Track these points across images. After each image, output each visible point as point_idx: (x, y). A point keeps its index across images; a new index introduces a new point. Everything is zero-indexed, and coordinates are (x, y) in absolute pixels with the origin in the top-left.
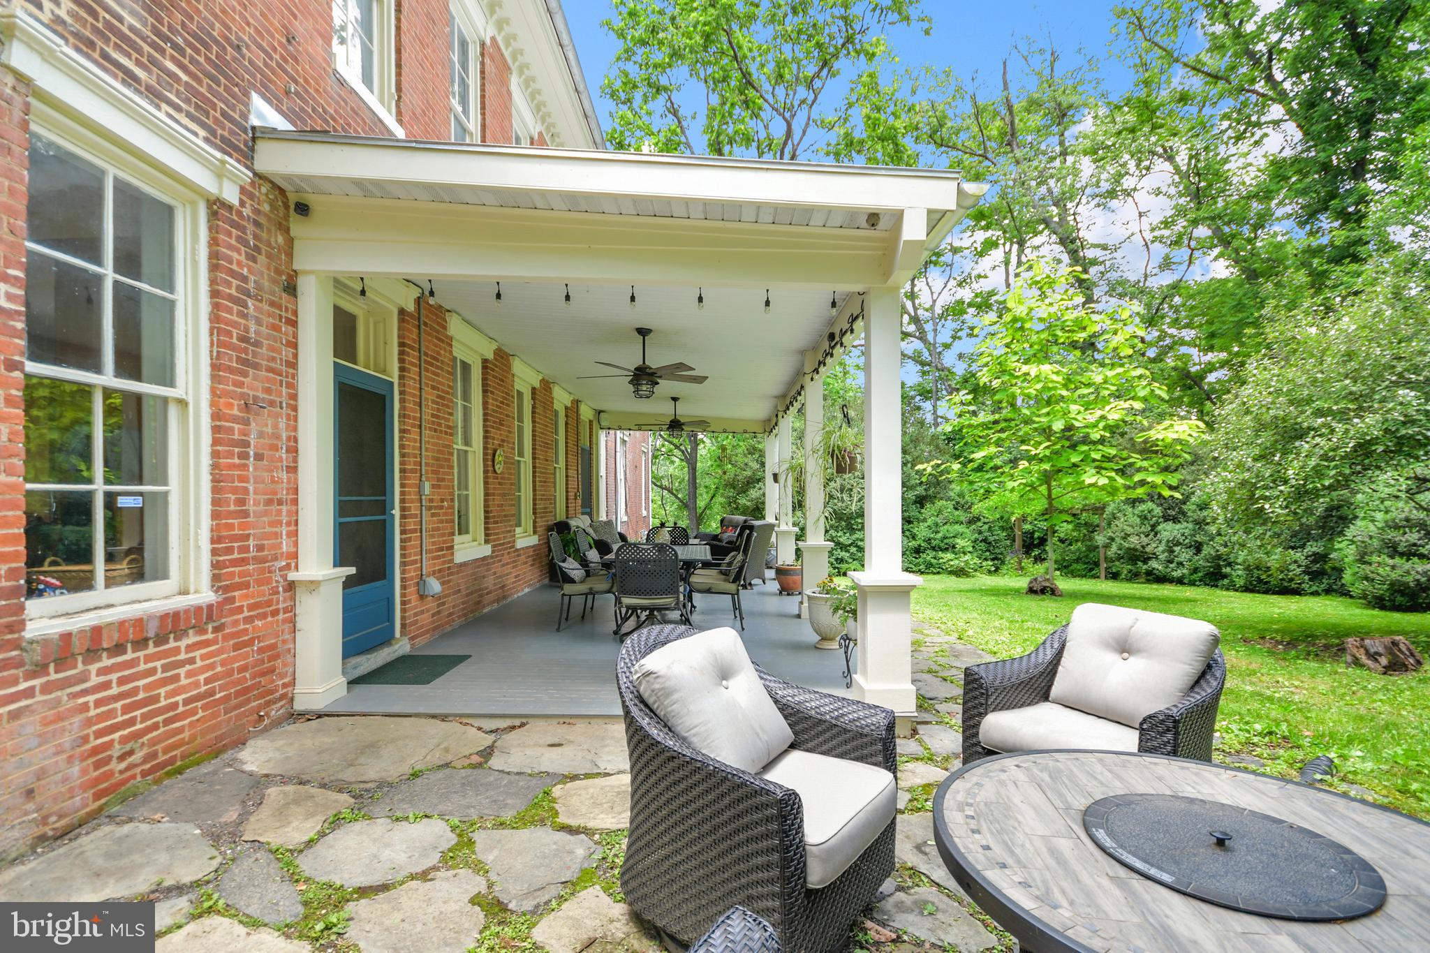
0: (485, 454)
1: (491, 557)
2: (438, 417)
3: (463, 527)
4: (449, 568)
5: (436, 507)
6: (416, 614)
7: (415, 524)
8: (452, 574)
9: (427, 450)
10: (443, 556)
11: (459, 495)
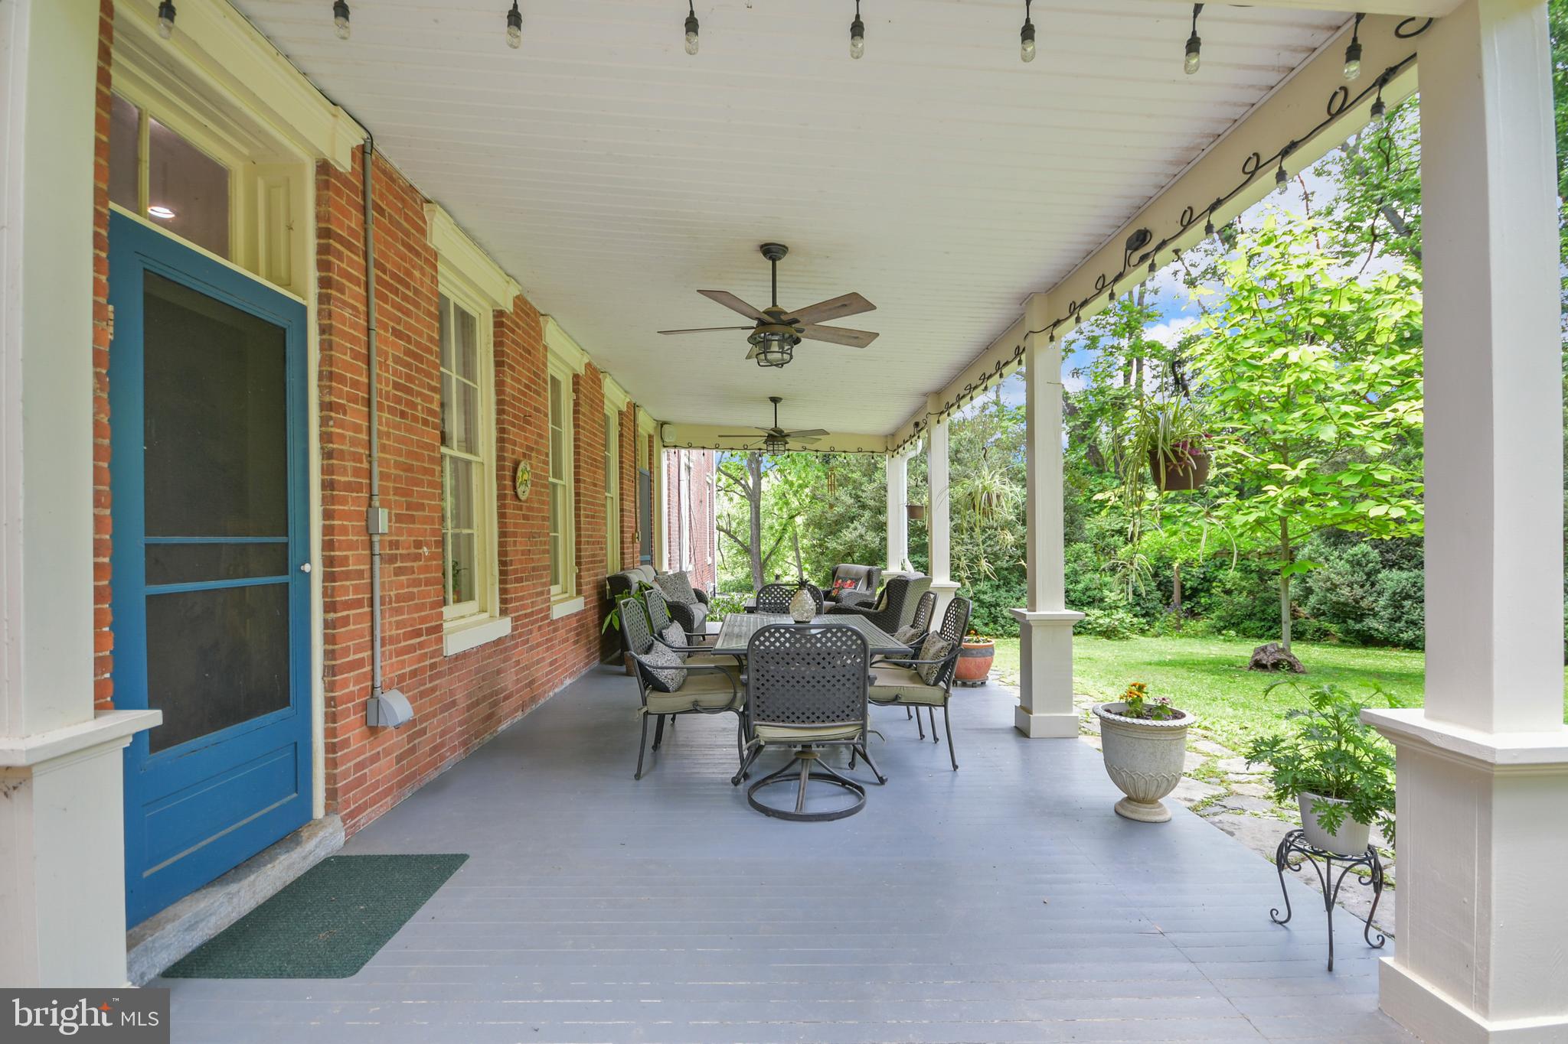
0: (500, 468)
1: (513, 637)
2: (408, 391)
3: (464, 589)
4: (433, 666)
5: (404, 557)
6: (360, 766)
7: (357, 589)
8: (440, 675)
9: (383, 448)
10: (421, 645)
11: (456, 536)
